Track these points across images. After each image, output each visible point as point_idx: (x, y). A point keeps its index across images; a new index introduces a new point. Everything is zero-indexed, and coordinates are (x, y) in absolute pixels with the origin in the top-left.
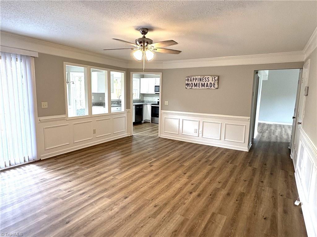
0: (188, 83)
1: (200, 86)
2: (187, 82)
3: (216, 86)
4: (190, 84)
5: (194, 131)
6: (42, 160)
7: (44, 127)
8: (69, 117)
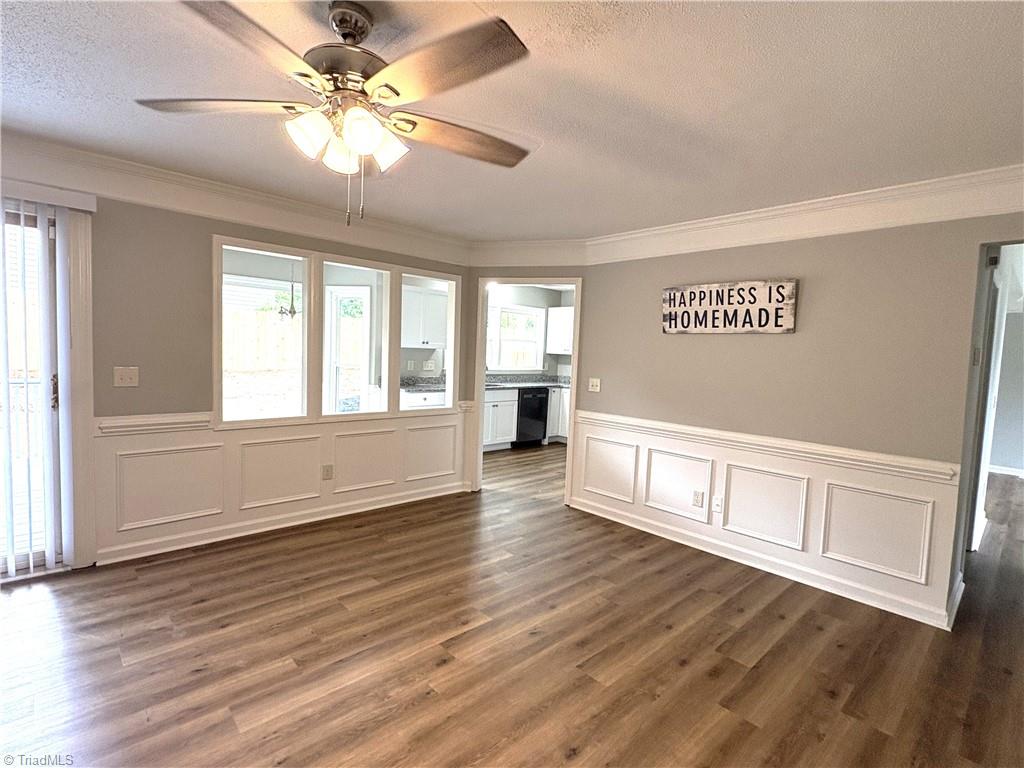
0: (673, 310)
1: (719, 322)
2: (667, 309)
3: (787, 322)
4: (680, 314)
5: (690, 500)
6: (99, 567)
7: (118, 453)
8: (226, 418)
